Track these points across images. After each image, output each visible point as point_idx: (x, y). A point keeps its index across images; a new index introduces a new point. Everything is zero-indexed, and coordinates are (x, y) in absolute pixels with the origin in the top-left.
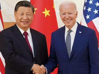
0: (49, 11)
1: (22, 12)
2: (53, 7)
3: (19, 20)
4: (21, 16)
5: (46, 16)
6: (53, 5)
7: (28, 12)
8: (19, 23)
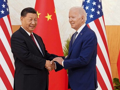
0: (51, 16)
1: (31, 18)
2: (55, 12)
3: (28, 25)
4: (30, 21)
5: (48, 20)
6: (54, 11)
7: (36, 18)
8: (28, 27)
